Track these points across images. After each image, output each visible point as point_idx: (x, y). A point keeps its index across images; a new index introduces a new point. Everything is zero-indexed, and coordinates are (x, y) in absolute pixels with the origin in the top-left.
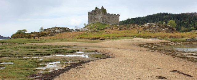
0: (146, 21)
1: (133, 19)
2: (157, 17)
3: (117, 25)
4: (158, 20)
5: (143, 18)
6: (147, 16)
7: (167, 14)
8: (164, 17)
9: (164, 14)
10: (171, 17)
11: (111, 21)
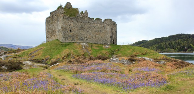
0: (168, 39)
1: (159, 38)
2: (176, 37)
3: (105, 44)
4: (178, 38)
5: (166, 37)
6: (169, 36)
7: (184, 34)
8: (182, 36)
9: (182, 35)
10: (188, 36)
11: (86, 36)
